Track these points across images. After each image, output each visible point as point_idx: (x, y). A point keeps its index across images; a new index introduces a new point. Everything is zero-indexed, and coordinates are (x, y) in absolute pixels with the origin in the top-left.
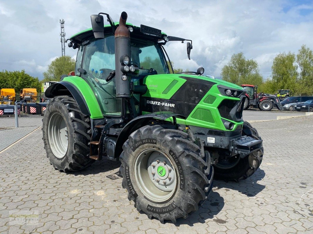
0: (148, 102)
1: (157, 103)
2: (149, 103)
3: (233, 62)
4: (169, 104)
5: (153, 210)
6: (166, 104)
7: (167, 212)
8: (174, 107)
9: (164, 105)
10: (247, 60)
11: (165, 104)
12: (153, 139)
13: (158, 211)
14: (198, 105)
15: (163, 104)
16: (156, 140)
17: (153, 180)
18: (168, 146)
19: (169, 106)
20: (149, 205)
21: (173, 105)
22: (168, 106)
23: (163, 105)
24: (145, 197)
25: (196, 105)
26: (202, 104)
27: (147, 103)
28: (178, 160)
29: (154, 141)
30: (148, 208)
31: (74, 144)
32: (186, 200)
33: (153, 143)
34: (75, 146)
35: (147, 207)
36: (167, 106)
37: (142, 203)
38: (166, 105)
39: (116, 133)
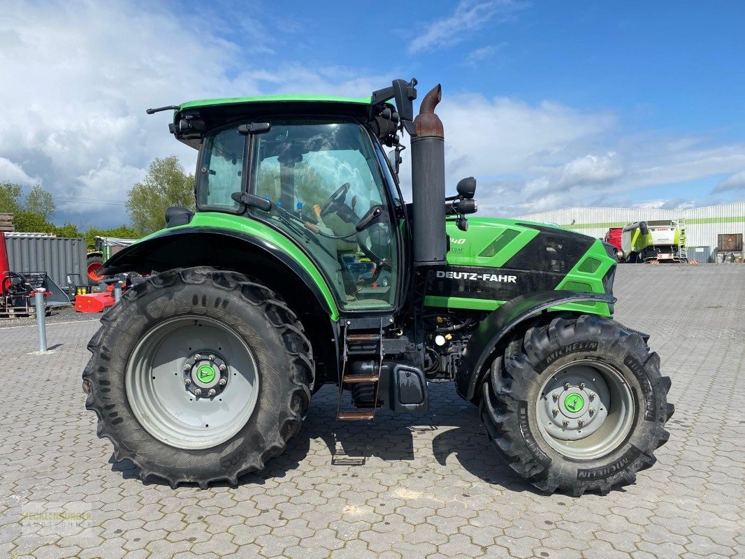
0: (441, 274)
1: (469, 276)
2: (443, 276)
3: (157, 178)
4: (503, 276)
5: (592, 475)
6: (494, 276)
7: (621, 469)
8: (514, 281)
9: (487, 280)
10: (188, 176)
11: (490, 277)
12: (591, 342)
13: (603, 473)
14: (568, 275)
15: (485, 277)
16: (596, 342)
17: (550, 425)
18: (623, 349)
19: (503, 280)
20: (579, 471)
21: (512, 279)
22: (500, 280)
23: (484, 279)
24: (566, 458)
25: (563, 277)
26: (575, 275)
27: (438, 276)
28: (643, 371)
29: (592, 344)
30: (580, 475)
31: (291, 393)
32: (658, 436)
33: (590, 349)
34: (293, 399)
35: (578, 474)
36: (496, 280)
37: (564, 470)
38: (494, 278)
39: (407, 348)
